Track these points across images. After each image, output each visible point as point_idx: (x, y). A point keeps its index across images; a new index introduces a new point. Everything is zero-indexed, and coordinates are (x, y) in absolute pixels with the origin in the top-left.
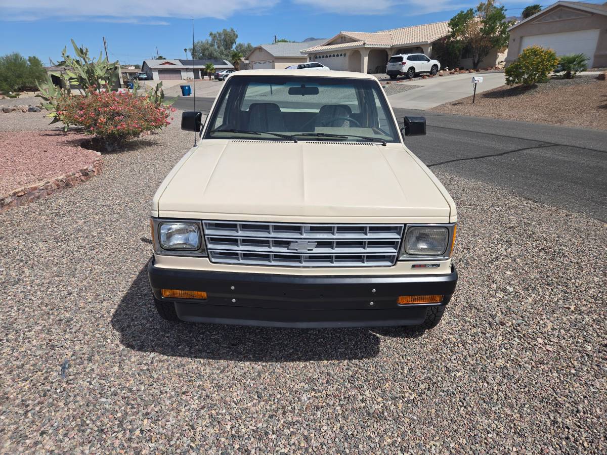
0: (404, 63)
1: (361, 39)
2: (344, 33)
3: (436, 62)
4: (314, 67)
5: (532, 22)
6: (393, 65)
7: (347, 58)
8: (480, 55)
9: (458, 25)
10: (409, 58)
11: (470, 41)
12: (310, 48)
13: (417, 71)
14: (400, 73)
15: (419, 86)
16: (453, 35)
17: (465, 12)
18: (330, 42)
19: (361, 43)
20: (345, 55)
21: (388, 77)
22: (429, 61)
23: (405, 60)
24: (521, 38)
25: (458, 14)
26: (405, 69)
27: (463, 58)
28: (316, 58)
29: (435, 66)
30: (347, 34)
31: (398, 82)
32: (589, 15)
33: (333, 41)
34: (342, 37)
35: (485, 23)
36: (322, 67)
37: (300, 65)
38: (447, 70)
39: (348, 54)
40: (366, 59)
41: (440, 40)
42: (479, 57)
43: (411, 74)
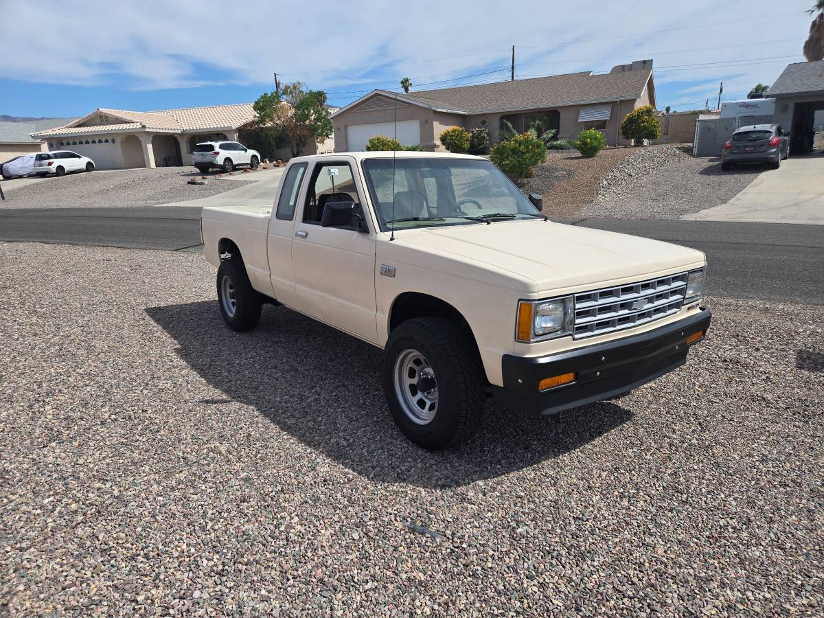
0: (217, 153)
1: (134, 120)
2: (103, 110)
3: (253, 152)
4: (66, 157)
5: (353, 111)
6: (202, 155)
7: (118, 145)
8: (298, 145)
9: (265, 109)
10: (221, 147)
11: (285, 128)
12: (48, 130)
13: (235, 163)
14: (213, 165)
15: (251, 182)
16: (262, 120)
17: (269, 95)
18: (80, 123)
19: (139, 126)
20: (113, 141)
21: (198, 171)
22: (246, 151)
23: (217, 149)
24: (346, 127)
25: (262, 97)
26: (220, 160)
27: (278, 148)
28: (62, 144)
29: (254, 156)
30: (109, 113)
31: (217, 176)
32: (408, 105)
33: (88, 121)
34: (101, 117)
35: (297, 108)
36: (80, 157)
37: (40, 155)
38: (268, 162)
39: (118, 140)
40: (150, 147)
41: (245, 125)
42: (297, 147)
43: (229, 167)
